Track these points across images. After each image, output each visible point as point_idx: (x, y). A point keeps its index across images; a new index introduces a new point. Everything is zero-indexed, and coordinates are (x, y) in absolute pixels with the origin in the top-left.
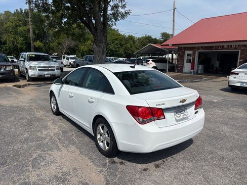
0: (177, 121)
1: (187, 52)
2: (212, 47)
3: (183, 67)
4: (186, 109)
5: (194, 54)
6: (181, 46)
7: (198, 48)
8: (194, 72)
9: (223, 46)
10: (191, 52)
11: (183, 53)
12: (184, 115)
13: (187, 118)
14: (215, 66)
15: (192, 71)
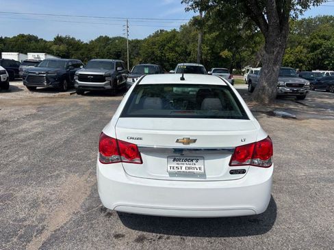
0: (171, 174)
4: (203, 158)
12: (189, 168)
13: (203, 175)
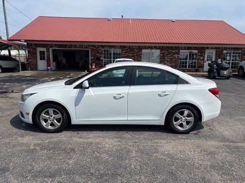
1: (39, 49)
2: (66, 45)
3: (37, 64)
5: (48, 51)
6: (31, 42)
7: (52, 46)
8: (51, 69)
9: (76, 45)
10: (44, 49)
11: (35, 50)
14: (63, 62)
15: (49, 68)
